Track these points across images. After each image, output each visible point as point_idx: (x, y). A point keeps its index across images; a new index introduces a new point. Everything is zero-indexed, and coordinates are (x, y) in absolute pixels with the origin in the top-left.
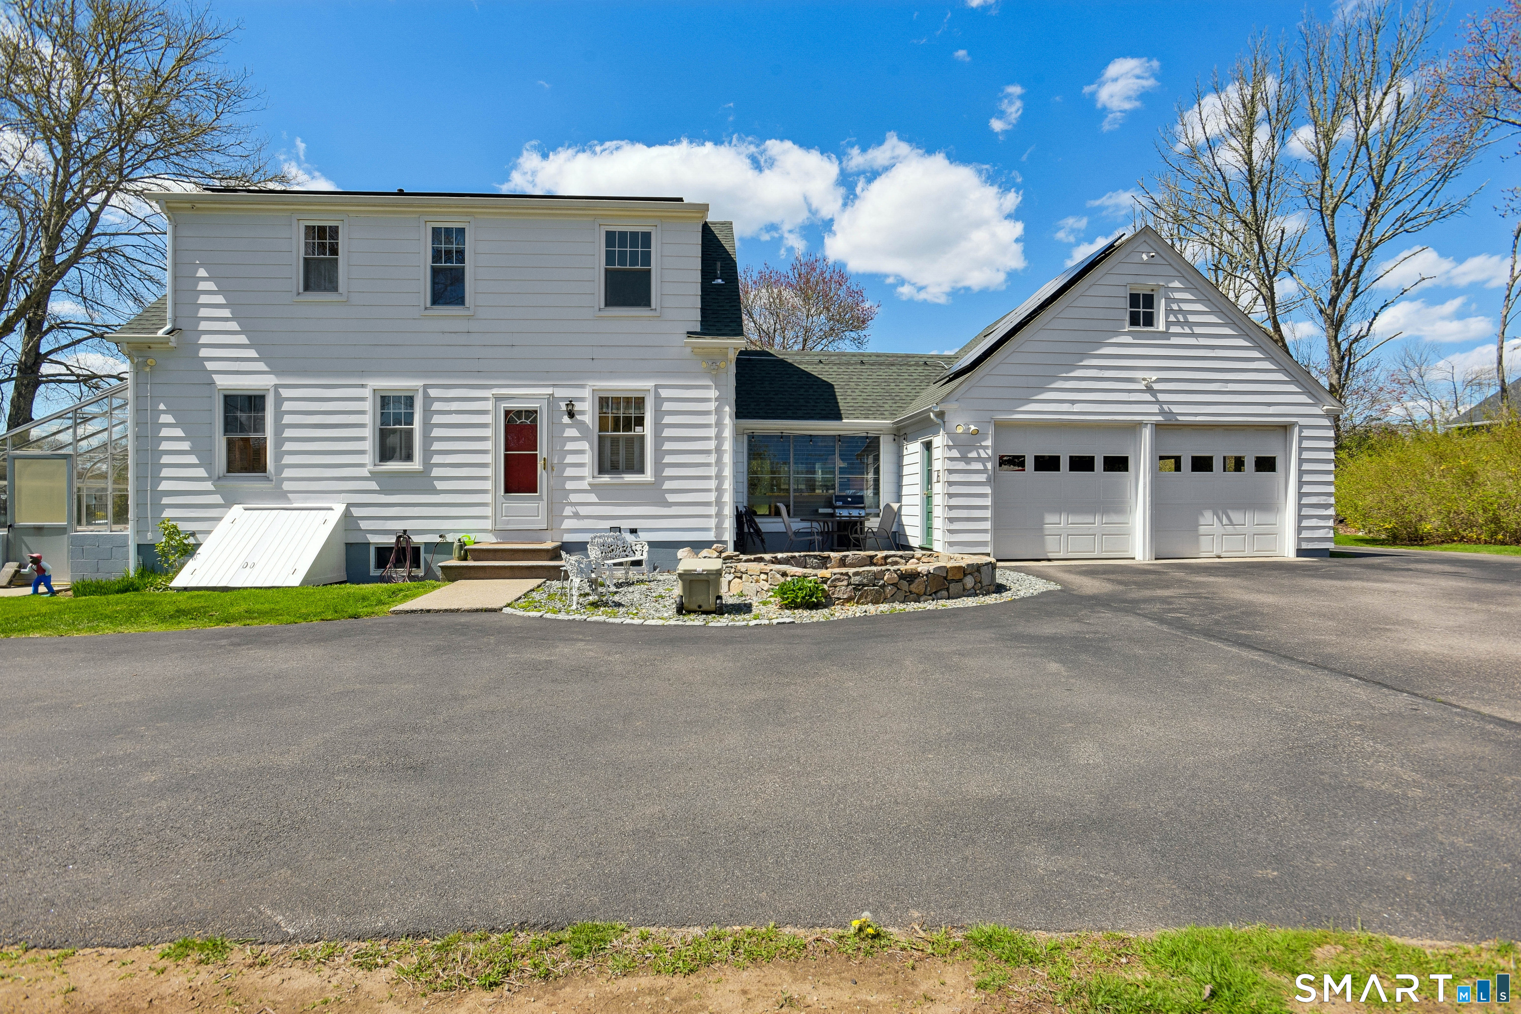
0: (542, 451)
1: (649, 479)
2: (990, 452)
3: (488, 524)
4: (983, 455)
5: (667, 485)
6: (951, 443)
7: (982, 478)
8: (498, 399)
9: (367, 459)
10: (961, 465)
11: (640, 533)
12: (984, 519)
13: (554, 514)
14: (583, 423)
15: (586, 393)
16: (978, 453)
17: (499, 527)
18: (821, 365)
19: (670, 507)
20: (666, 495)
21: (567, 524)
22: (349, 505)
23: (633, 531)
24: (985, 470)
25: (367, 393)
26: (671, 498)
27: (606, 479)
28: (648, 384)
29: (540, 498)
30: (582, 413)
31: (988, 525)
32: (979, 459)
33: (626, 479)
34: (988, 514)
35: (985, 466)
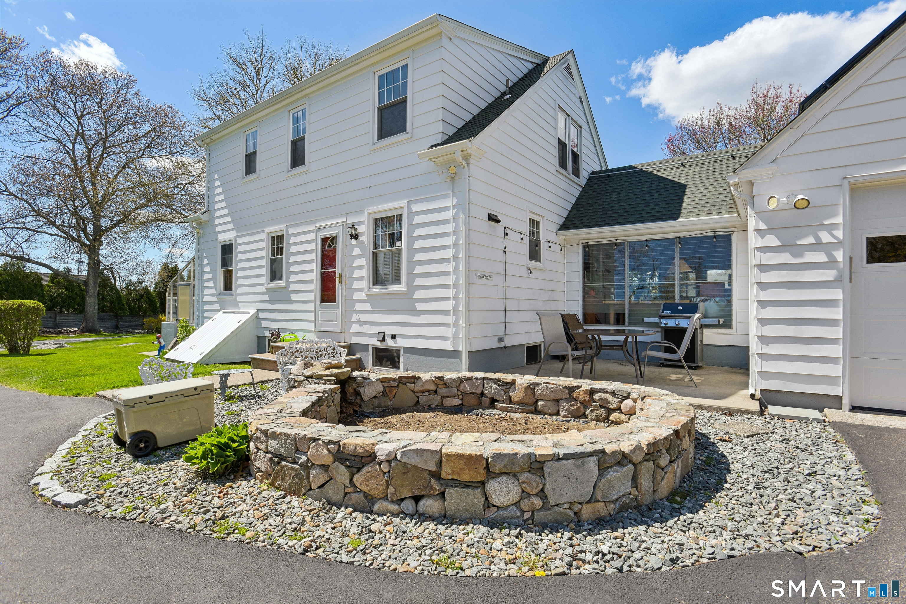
0: (339, 270)
1: (403, 289)
2: (839, 234)
3: (311, 326)
4: (825, 237)
5: (418, 294)
6: (763, 226)
7: (829, 275)
8: (319, 229)
9: (264, 280)
10: (785, 258)
11: (398, 339)
12: (833, 341)
13: (345, 321)
14: (363, 242)
15: (364, 218)
16: (817, 238)
17: (318, 329)
18: (683, 168)
19: (419, 316)
20: (417, 304)
21: (355, 328)
22: (258, 311)
23: (393, 337)
24: (832, 263)
25: (264, 236)
26: (420, 307)
27: (377, 290)
28: (403, 203)
29: (337, 307)
30: (363, 234)
31: (837, 351)
32: (819, 246)
33: (389, 290)
34: (838, 332)
35: (830, 255)
